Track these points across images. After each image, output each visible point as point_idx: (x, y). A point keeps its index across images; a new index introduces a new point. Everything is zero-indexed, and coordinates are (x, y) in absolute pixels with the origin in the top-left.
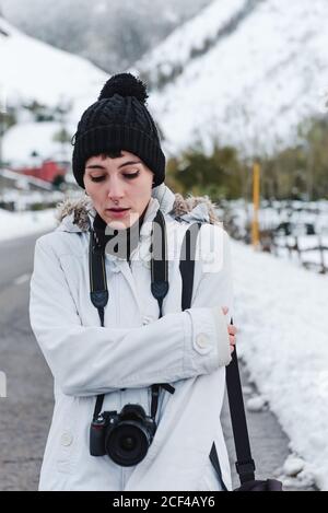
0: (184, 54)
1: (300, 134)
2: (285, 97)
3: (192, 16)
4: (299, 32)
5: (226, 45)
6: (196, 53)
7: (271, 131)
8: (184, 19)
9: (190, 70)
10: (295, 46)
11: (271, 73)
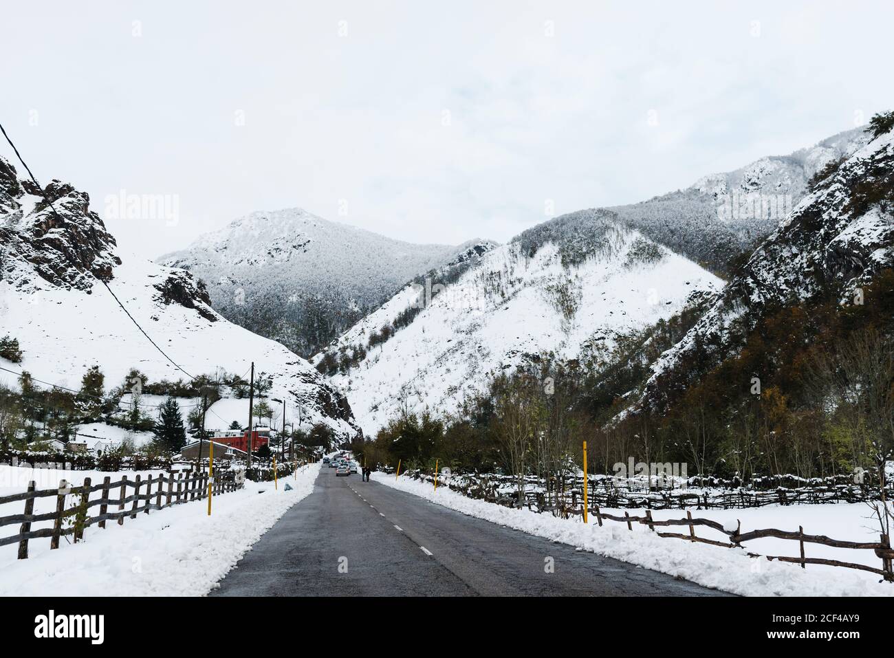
0: (365, 341)
1: (466, 412)
2: (454, 379)
3: (373, 310)
4: (465, 325)
5: (401, 334)
6: (375, 340)
7: (441, 409)
8: (365, 312)
9: (370, 355)
10: (462, 337)
11: (440, 360)
